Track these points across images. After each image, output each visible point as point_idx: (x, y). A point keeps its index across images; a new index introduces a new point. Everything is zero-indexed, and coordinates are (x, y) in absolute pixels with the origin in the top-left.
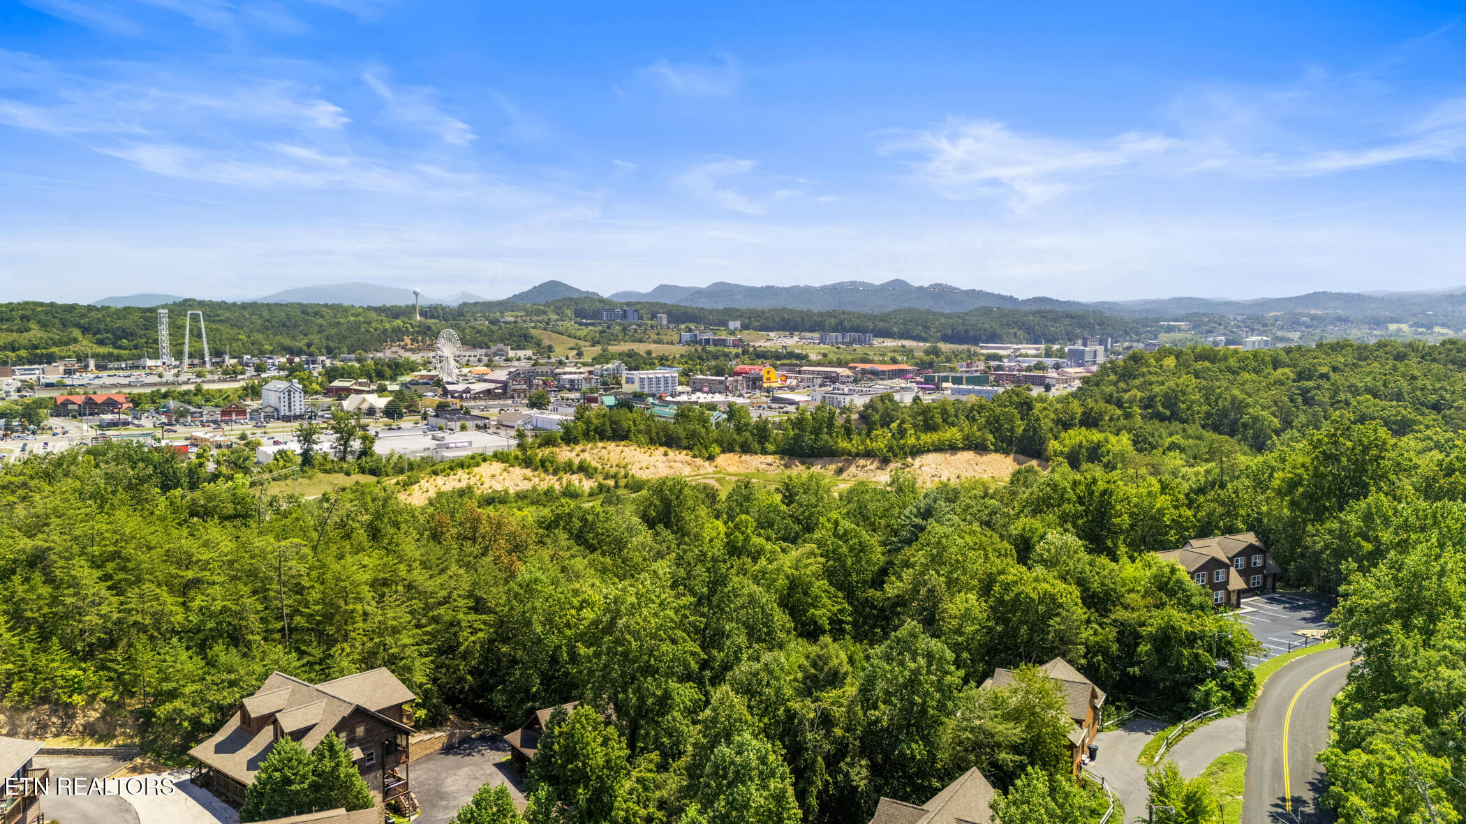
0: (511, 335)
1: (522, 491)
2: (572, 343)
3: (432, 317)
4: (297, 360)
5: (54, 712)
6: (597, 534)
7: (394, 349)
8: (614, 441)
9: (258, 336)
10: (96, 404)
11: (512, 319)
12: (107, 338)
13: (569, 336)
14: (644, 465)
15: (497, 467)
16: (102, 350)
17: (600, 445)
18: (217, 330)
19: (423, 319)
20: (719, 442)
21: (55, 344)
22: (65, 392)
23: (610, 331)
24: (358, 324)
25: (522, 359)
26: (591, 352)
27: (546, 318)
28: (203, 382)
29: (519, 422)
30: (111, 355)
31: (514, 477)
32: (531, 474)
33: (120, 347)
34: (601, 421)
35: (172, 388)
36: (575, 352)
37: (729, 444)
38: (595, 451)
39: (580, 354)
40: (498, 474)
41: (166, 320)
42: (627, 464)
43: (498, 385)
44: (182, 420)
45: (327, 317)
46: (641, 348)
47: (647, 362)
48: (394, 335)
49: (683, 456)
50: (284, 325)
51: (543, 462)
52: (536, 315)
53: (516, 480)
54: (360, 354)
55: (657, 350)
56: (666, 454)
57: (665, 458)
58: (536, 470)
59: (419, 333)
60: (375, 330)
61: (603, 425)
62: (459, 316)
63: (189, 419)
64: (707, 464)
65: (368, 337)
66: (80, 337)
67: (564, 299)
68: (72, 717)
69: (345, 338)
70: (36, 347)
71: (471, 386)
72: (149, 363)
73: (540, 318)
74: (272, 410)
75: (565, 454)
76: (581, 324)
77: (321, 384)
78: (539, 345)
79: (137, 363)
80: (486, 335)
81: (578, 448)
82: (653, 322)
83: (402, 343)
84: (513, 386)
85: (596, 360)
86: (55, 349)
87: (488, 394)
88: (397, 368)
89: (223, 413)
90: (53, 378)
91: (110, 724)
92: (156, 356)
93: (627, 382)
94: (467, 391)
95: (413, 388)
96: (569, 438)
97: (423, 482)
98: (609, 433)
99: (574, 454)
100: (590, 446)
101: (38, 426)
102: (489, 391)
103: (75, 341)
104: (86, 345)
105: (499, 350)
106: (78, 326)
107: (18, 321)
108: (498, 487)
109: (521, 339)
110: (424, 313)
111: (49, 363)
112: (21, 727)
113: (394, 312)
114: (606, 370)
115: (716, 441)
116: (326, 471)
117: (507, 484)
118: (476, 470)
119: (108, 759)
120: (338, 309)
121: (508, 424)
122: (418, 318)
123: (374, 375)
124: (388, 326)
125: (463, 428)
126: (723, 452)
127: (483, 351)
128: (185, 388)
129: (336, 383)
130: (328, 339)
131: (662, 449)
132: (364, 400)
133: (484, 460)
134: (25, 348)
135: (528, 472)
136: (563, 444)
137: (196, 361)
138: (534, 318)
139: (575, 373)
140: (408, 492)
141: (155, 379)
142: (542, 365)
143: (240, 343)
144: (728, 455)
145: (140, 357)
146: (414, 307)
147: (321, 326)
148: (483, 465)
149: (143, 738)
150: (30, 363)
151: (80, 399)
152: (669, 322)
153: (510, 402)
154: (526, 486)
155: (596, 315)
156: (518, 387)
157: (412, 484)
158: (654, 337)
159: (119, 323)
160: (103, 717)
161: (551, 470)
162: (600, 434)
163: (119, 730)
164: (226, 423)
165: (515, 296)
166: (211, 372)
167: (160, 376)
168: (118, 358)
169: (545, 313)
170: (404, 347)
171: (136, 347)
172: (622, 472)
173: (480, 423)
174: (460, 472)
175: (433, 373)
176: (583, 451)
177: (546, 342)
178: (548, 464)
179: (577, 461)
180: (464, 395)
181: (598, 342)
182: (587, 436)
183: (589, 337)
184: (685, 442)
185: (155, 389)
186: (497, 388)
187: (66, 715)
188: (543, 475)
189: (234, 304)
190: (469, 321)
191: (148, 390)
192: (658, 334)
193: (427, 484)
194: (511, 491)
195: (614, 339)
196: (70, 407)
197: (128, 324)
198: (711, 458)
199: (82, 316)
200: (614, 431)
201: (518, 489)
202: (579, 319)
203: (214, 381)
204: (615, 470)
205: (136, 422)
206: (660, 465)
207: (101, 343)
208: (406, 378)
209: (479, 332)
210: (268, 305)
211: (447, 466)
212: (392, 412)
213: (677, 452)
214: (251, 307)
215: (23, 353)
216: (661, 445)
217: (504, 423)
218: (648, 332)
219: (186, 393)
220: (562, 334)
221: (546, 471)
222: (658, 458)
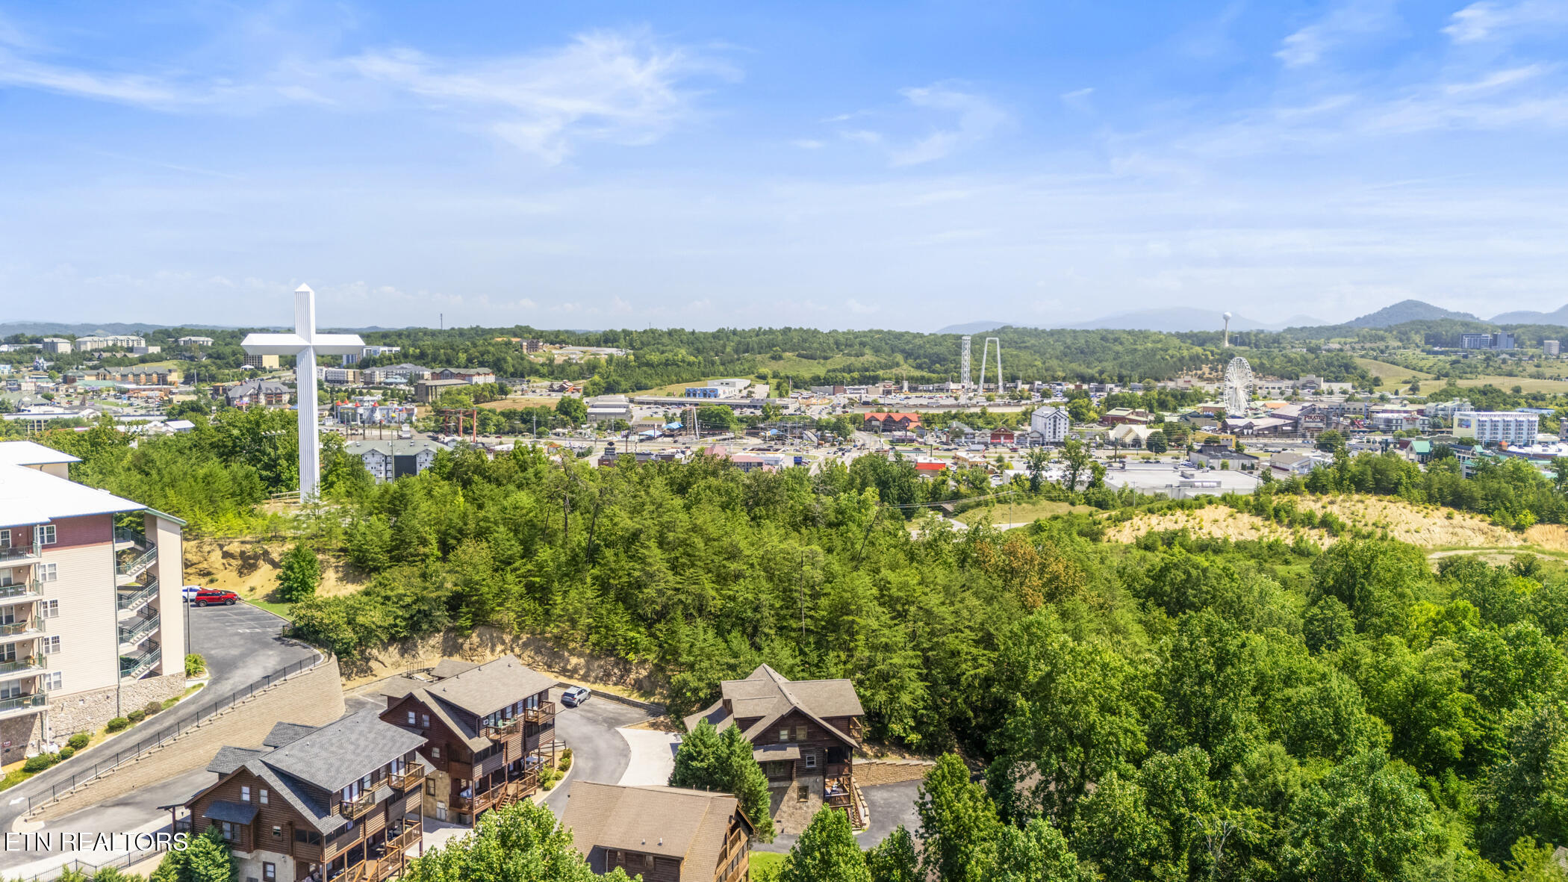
0: (1329, 365)
1: (1245, 542)
2: (1409, 374)
3: (1243, 344)
4: (1085, 387)
5: (617, 664)
6: (1201, 592)
7: (1188, 378)
8: (1376, 493)
9: (1054, 363)
10: (894, 421)
11: (1337, 346)
12: (925, 363)
13: (1407, 367)
14: (1413, 527)
15: (1223, 510)
16: (917, 373)
17: (1356, 497)
18: (1017, 356)
19: (1232, 346)
20: (1535, 509)
21: (881, 368)
22: (874, 410)
23: (1467, 361)
24: (1154, 351)
25: (1334, 393)
26: (1429, 386)
27: (1382, 345)
28: (990, 406)
29: (1295, 465)
30: (923, 378)
31: (1241, 524)
32: (1261, 523)
33: (934, 372)
34: (1360, 468)
35: (961, 410)
36: (1409, 386)
37: (1552, 512)
38: (1347, 504)
39: (1414, 389)
40: (1221, 519)
41: (968, 346)
42: (1388, 525)
43: (1288, 421)
44: (956, 440)
45: (1126, 343)
46: (1504, 384)
47: (1512, 400)
48: (1191, 363)
49: (1476, 521)
50: (1082, 352)
51: (1277, 512)
52: (1370, 341)
53: (1242, 528)
54: (1148, 383)
55: (1529, 385)
56: (1449, 517)
57: (1447, 522)
58: (1267, 519)
59: (1219, 361)
60: (1172, 357)
61: (1363, 473)
62: (1274, 342)
63: (963, 439)
64: (1511, 535)
65: (1163, 365)
66: (902, 362)
67: (1413, 323)
68: (628, 671)
69: (1138, 365)
70: (867, 370)
71: (1255, 422)
72: (953, 386)
73: (1373, 345)
74: (1037, 435)
75: (1306, 504)
76: (1429, 352)
77: (1099, 413)
78: (1363, 377)
79: (942, 386)
80: (1298, 364)
81: (1325, 499)
82: (1537, 351)
83: (1199, 372)
84: (1305, 423)
85: (1434, 397)
86: (881, 373)
87: (1275, 431)
88: (1182, 398)
89: (994, 436)
90: (870, 398)
91: (653, 683)
92: (957, 380)
93: (1460, 425)
94: (1250, 426)
95: (1193, 420)
96: (1316, 485)
97: (1136, 520)
98: (1371, 484)
99: (1319, 505)
100: (1341, 497)
101: (845, 438)
102: (1276, 427)
103: (898, 365)
104: (906, 369)
105: (1308, 382)
106: (903, 351)
107: (857, 347)
108: (1218, 533)
109: (1340, 369)
110: (1233, 340)
111: (874, 384)
112: (593, 671)
113: (1200, 339)
114: (1442, 410)
115: (1531, 507)
116: (1051, 499)
117: (1230, 531)
118: (1198, 512)
119: (643, 712)
120: (1143, 335)
121: (1282, 466)
122: (1227, 345)
123: (1155, 404)
124: (1185, 353)
125: (1224, 467)
126: (1541, 521)
127: (1290, 383)
128: (973, 410)
129: (1113, 412)
130: (1121, 366)
131: (1445, 510)
132: (1130, 431)
133: (1210, 502)
134: (858, 371)
135: (1258, 521)
136: (1307, 492)
137: (992, 386)
138: (1368, 345)
139: (1398, 412)
140: (1118, 528)
141: (952, 401)
142: (1358, 400)
143: (1035, 369)
144: (1548, 527)
145: (944, 380)
146: (1223, 333)
147: (1118, 353)
148: (1208, 508)
149: (673, 701)
150: (861, 383)
151: (882, 417)
152: (1561, 350)
153: (1299, 441)
154: (1251, 536)
155: (1455, 342)
156: (1313, 425)
157: (1124, 520)
158: (1531, 369)
159: (936, 349)
160: (649, 677)
161: (1286, 521)
162: (1356, 484)
163: (659, 690)
164: (995, 445)
165: (1358, 319)
166: (1002, 397)
167: (956, 399)
168: (928, 381)
169: (1382, 339)
170: (1201, 378)
171: (946, 372)
172: (1379, 533)
173: (1247, 463)
174: (1179, 513)
175: (1219, 405)
176: (1332, 503)
177: (1373, 373)
178: (1282, 513)
179: (1319, 514)
180: (1245, 431)
181: (1446, 375)
182: (1339, 485)
183: (1435, 369)
184: (1481, 504)
185: (946, 410)
186: (1286, 425)
187: (625, 668)
188: (1274, 526)
189: (1044, 331)
190: (1284, 348)
191: (941, 411)
192: (1538, 366)
193: (1140, 522)
194: (1233, 540)
195: (1473, 370)
196: (874, 423)
197: (940, 350)
198: (1519, 528)
199: (908, 342)
200: (1377, 482)
201: (1241, 538)
202: (1428, 347)
203: (999, 405)
204: (1370, 528)
205: (920, 440)
206: (1437, 529)
207: (919, 367)
208: (1187, 410)
209: (1290, 361)
210: (1074, 331)
211: (1165, 505)
212: (1156, 445)
213: (1467, 516)
214: (1057, 334)
215: (856, 375)
216: (1444, 504)
217: (1278, 465)
218: (1523, 363)
219: (972, 415)
220: (1397, 365)
221: (1280, 522)
222: (1437, 520)
